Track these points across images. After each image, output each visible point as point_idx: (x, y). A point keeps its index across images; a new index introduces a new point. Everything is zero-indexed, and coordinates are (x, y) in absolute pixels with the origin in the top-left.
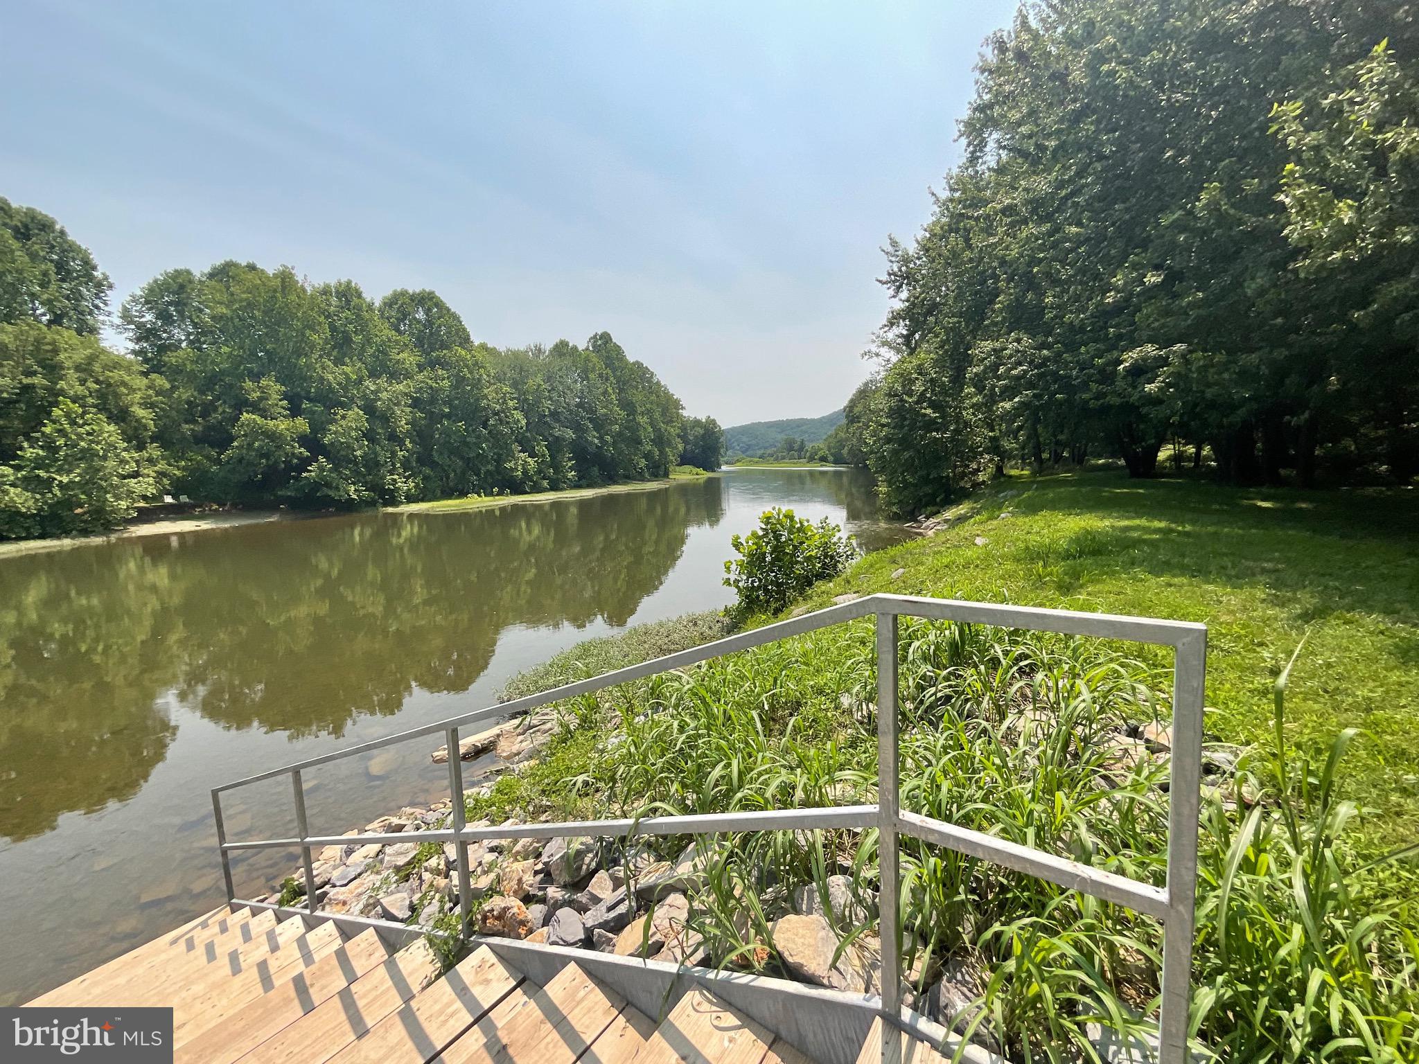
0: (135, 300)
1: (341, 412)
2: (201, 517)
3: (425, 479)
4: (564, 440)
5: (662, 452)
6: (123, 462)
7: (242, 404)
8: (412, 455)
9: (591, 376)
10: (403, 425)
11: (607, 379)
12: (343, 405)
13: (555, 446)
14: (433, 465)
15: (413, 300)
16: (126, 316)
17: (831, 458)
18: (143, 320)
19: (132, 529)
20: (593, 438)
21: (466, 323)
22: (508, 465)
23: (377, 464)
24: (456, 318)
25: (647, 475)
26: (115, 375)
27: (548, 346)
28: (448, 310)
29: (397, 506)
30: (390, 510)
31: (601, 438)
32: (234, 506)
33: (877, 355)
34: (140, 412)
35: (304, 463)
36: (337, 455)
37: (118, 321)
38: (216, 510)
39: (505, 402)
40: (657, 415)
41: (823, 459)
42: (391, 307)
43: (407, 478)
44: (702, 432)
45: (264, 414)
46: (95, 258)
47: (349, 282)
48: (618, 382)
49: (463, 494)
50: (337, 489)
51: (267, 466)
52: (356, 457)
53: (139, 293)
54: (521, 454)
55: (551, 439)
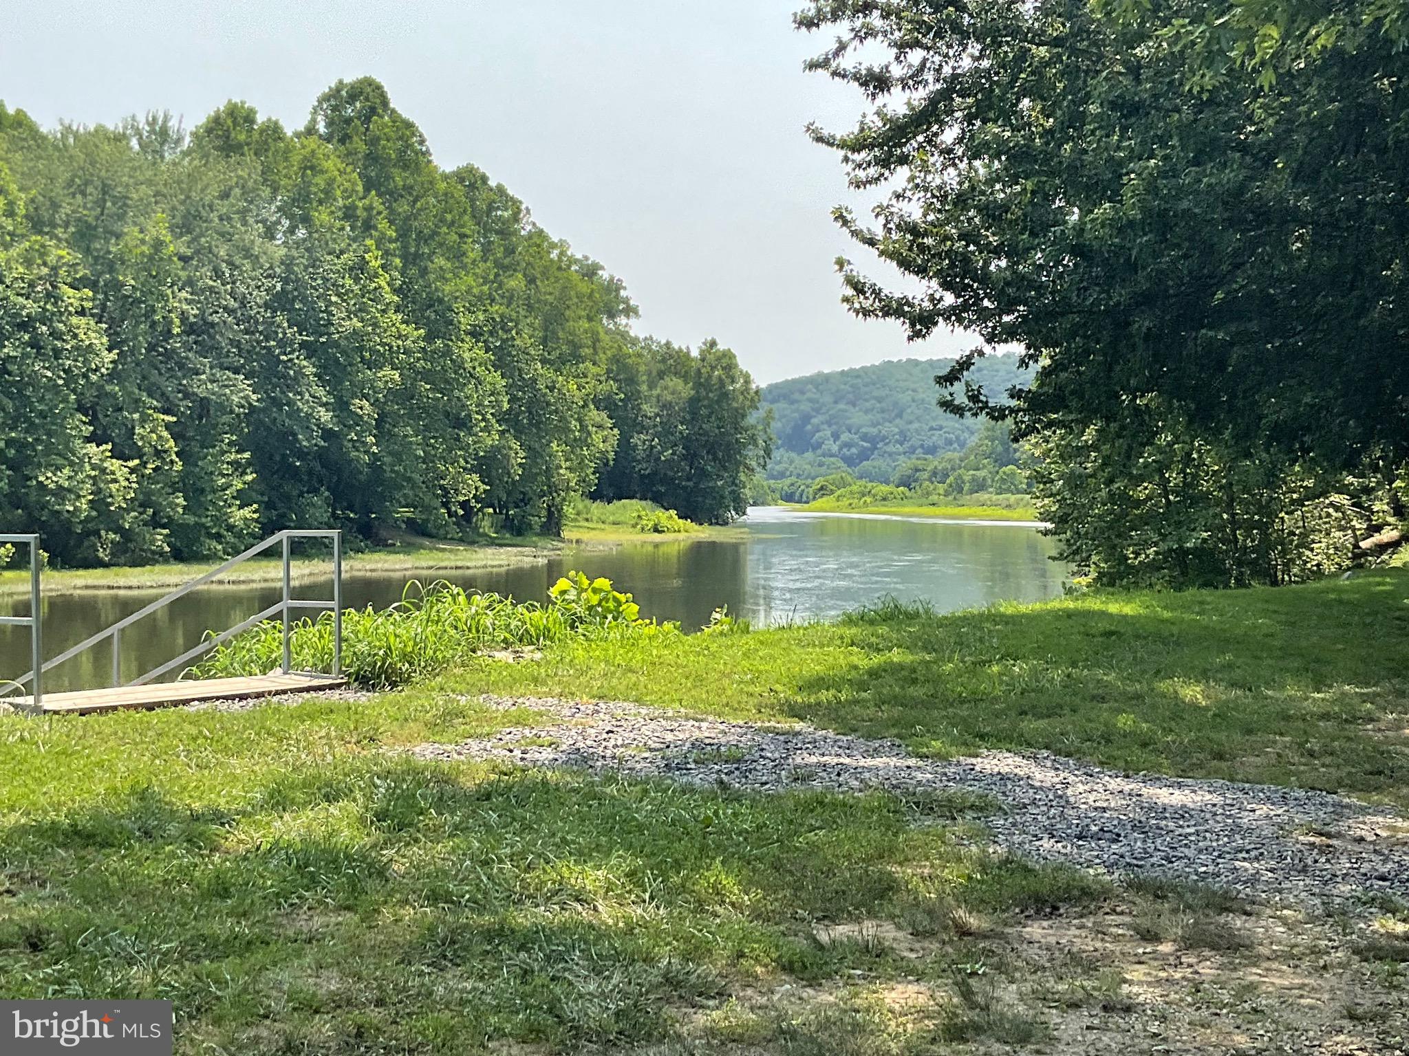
4: (224, 408)
5: (533, 454)
9: (322, 216)
11: (368, 226)
13: (197, 426)
20: (315, 405)
22: (48, 479)
25: (486, 526)
31: (341, 406)
39: (51, 292)
40: (525, 339)
44: (685, 390)
48: (403, 235)
54: (92, 448)
55: (184, 406)
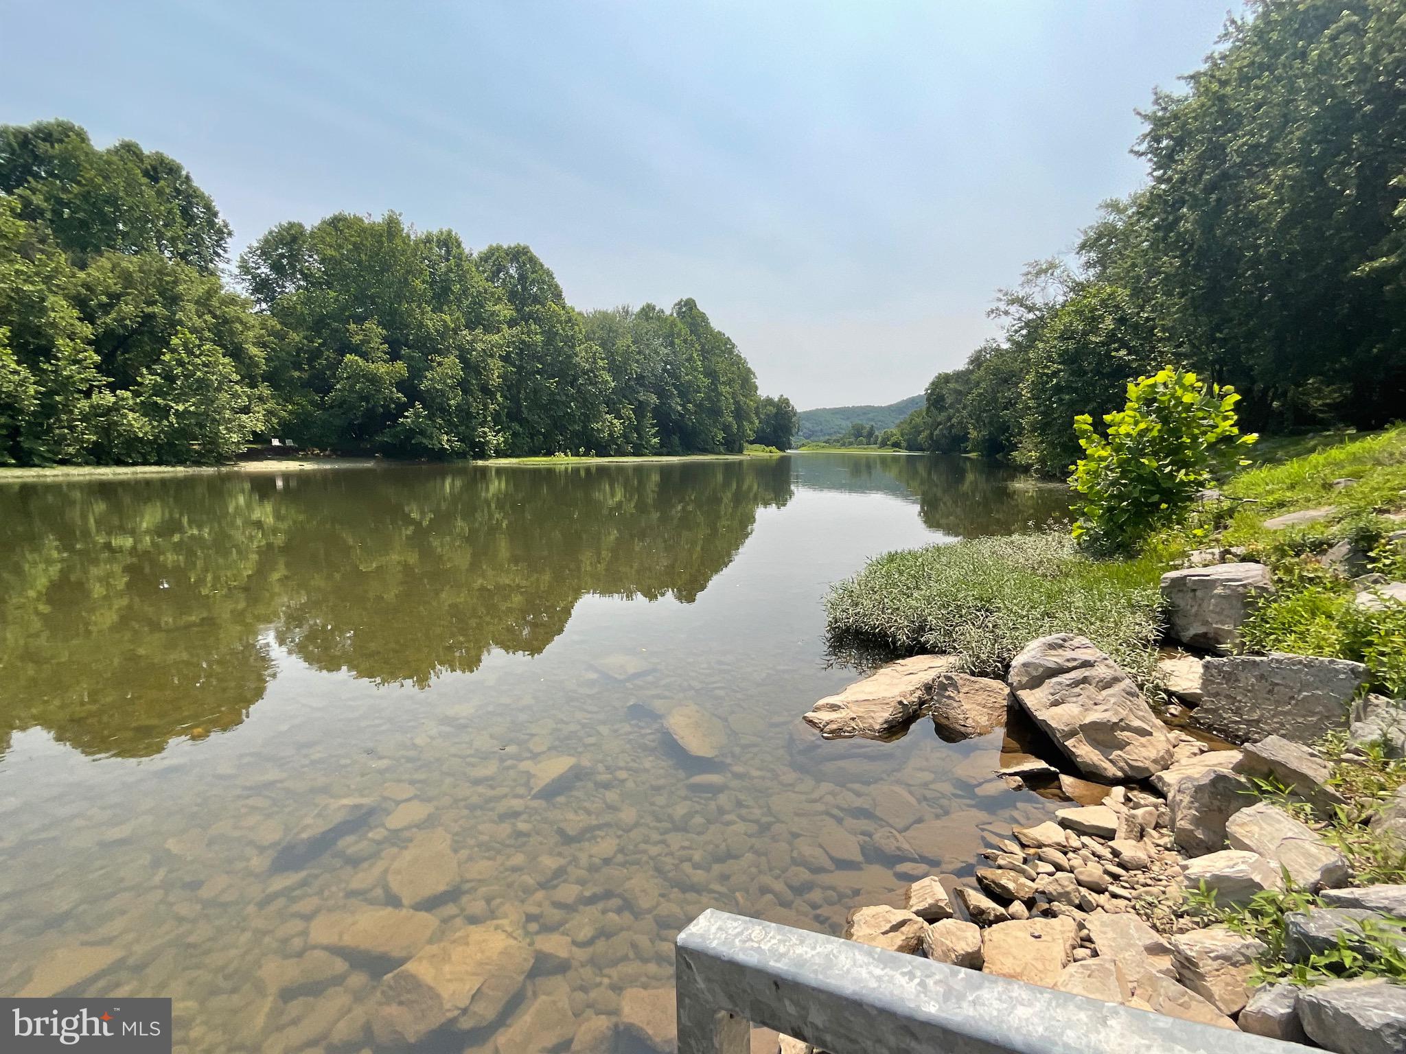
0: (252, 252)
1: (438, 359)
2: (305, 459)
3: (515, 435)
4: (648, 404)
5: (740, 426)
6: (235, 396)
7: (347, 348)
8: (502, 409)
9: (677, 341)
10: (495, 380)
11: (691, 346)
12: (439, 352)
13: (640, 410)
14: (522, 421)
15: (507, 255)
16: (245, 268)
17: (904, 444)
18: (259, 271)
19: (242, 464)
20: (676, 405)
21: (559, 280)
22: (595, 426)
23: (469, 414)
24: (550, 274)
25: (723, 448)
26: (231, 311)
27: (636, 309)
28: (542, 266)
29: (487, 459)
30: (480, 463)
31: (684, 406)
32: (334, 451)
33: (1006, 313)
34: (254, 350)
35: (401, 408)
36: (434, 403)
37: (237, 271)
38: (318, 455)
39: (595, 362)
41: (896, 445)
42: (486, 261)
43: (498, 432)
44: (774, 410)
45: (364, 356)
46: (217, 206)
47: (449, 233)
48: (702, 349)
49: (550, 453)
50: (431, 438)
51: (367, 409)
52: (450, 406)
53: (256, 244)
54: (608, 416)
55: (636, 403)
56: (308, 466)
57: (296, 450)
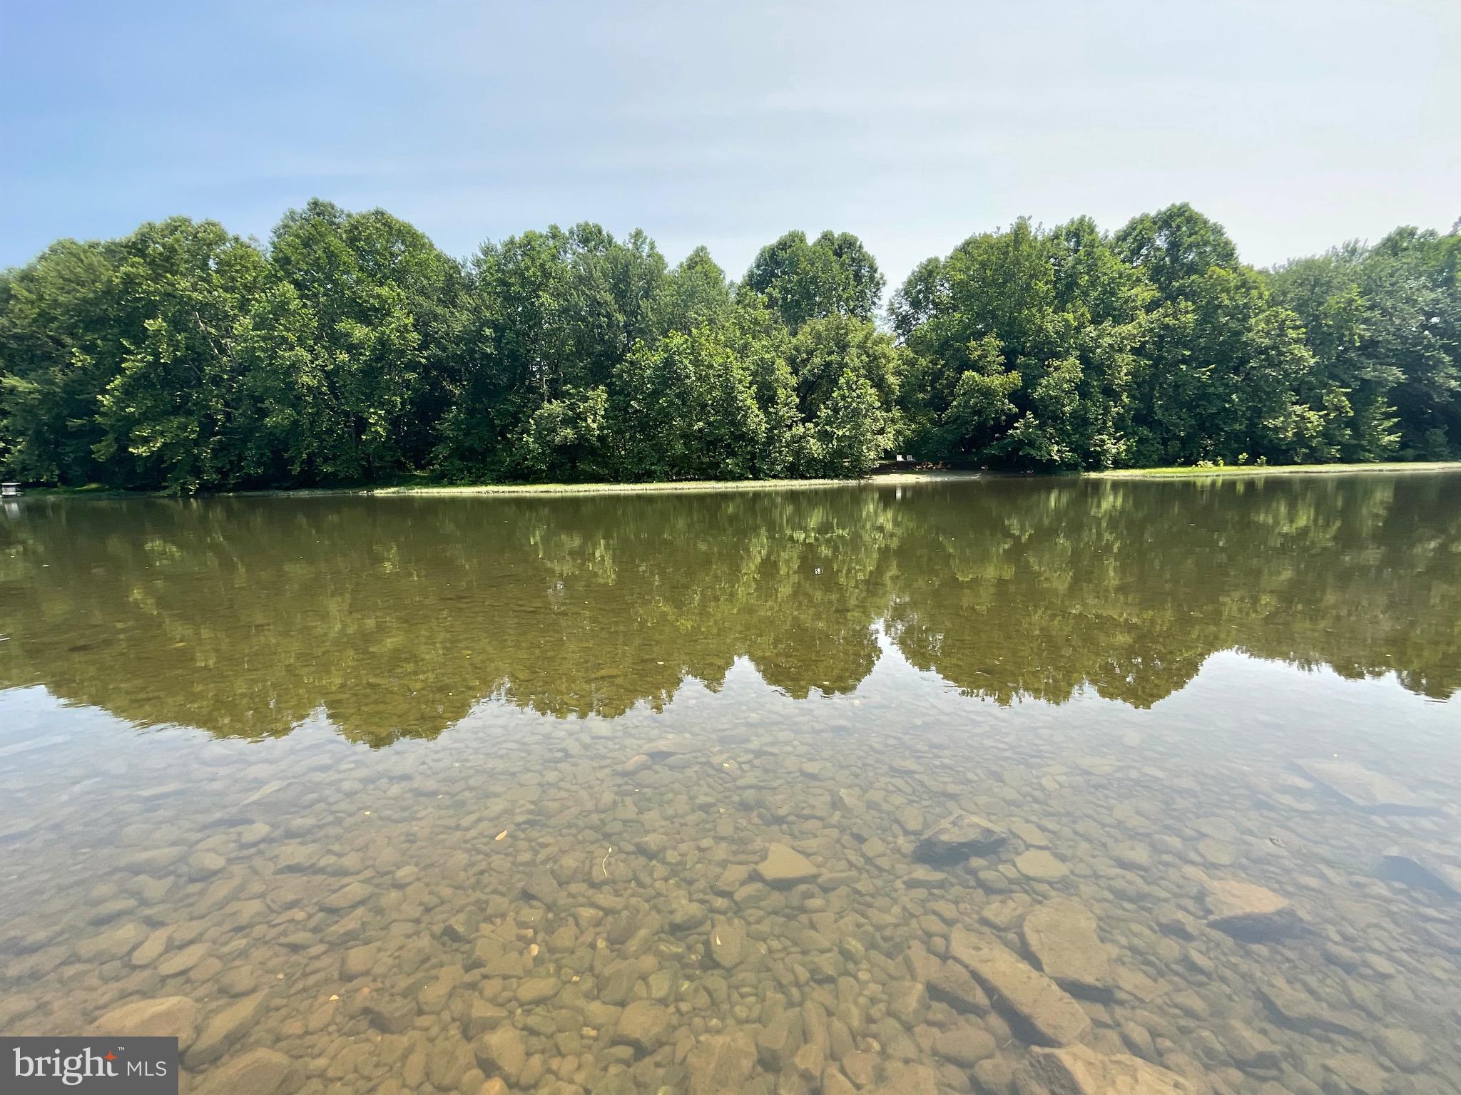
0: (898, 293)
1: (1056, 363)
2: (921, 472)
3: (1141, 441)
4: (1381, 383)
6: (876, 420)
7: (966, 365)
8: (1128, 412)
10: (1122, 378)
12: (1057, 356)
13: (1363, 394)
14: (1154, 425)
15: (1156, 223)
16: (892, 310)
18: (901, 310)
19: (875, 477)
21: (1231, 234)
22: (1271, 423)
23: (1085, 421)
24: (1217, 231)
26: (879, 349)
28: (1205, 222)
29: (1102, 471)
30: (1093, 475)
32: (945, 465)
34: (892, 380)
35: (1013, 418)
36: (1047, 412)
37: (886, 314)
38: (931, 469)
39: (1282, 333)
42: (1124, 240)
43: (1119, 439)
45: (981, 370)
46: (877, 263)
47: (1082, 219)
49: (1190, 462)
50: (1040, 449)
51: (979, 423)
52: (1063, 413)
53: (901, 286)
54: (1297, 408)
55: (1356, 384)
56: (924, 479)
57: (914, 464)
